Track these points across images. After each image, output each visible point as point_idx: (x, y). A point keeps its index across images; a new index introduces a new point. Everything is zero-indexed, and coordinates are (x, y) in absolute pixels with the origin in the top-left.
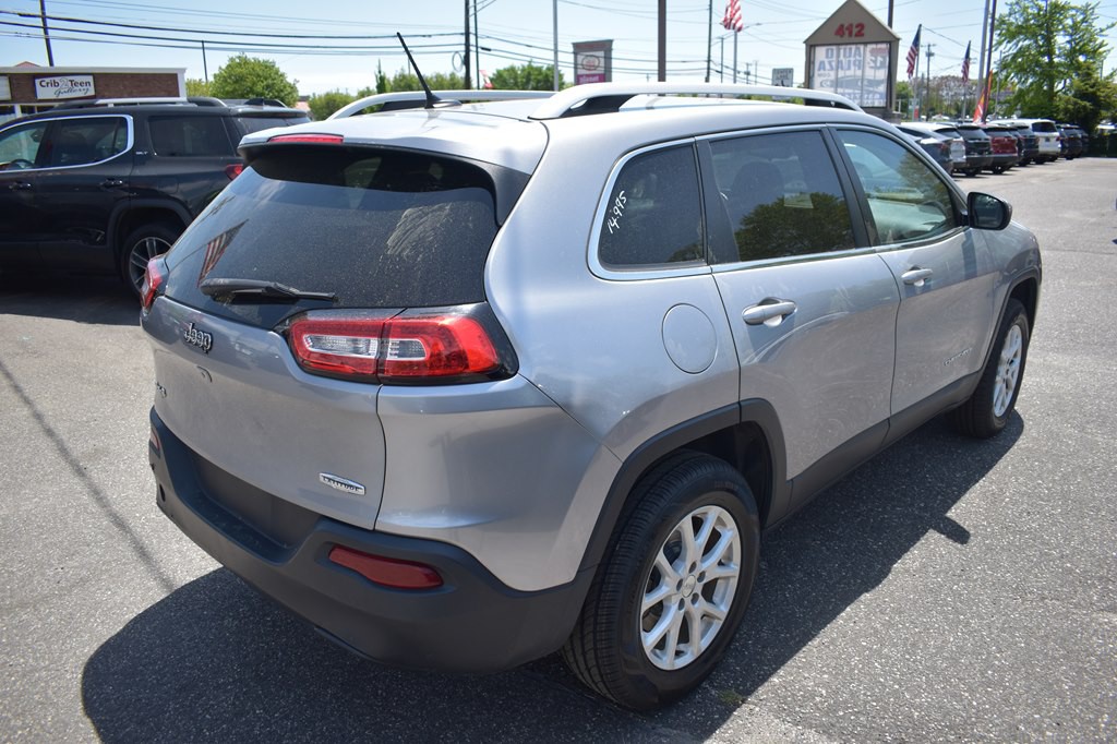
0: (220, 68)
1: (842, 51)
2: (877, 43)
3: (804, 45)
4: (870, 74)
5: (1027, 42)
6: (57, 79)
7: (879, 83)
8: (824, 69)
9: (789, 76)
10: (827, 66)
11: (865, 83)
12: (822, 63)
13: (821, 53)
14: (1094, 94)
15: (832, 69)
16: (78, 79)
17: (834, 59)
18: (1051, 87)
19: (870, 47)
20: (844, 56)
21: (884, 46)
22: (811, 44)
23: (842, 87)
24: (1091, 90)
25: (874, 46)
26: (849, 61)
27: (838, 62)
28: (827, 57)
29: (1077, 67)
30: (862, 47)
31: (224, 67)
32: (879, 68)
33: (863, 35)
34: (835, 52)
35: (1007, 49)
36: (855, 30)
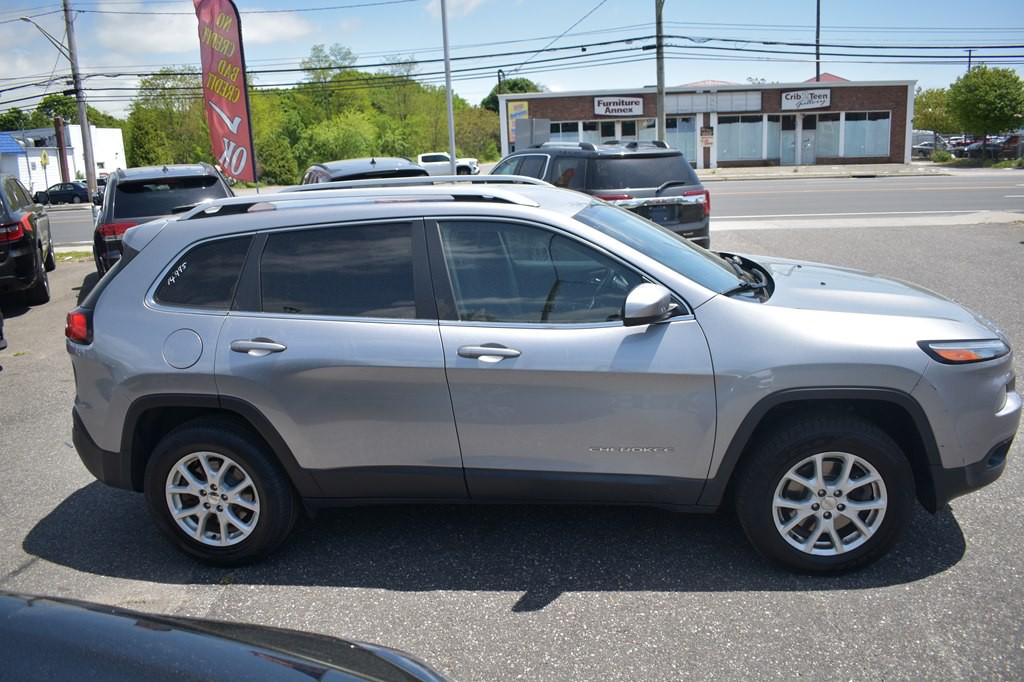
0: (958, 78)
6: (800, 93)
16: (817, 92)
31: (962, 77)
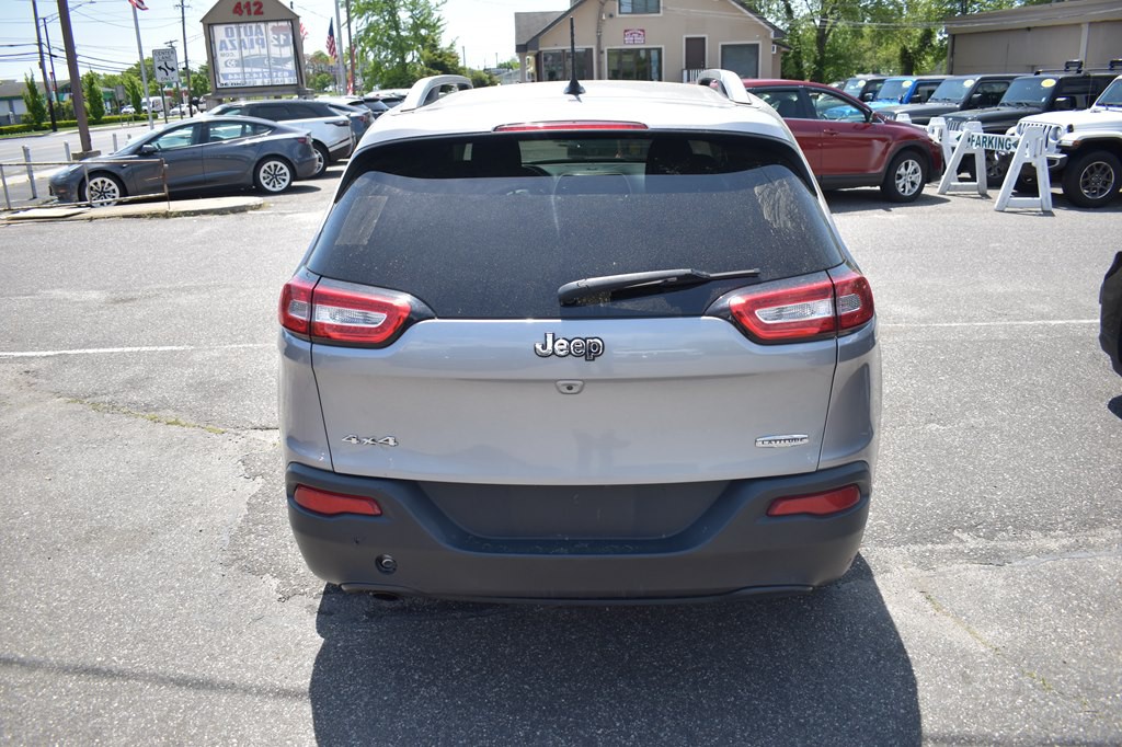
1: (242, 30)
2: (277, 21)
3: (201, 24)
4: (275, 52)
5: (375, 18)
7: (286, 60)
8: (227, 49)
9: (172, 57)
10: (229, 46)
11: (272, 61)
12: (223, 42)
13: (220, 32)
14: (442, 63)
15: (235, 49)
17: (236, 37)
18: (403, 59)
19: (271, 25)
20: (246, 35)
21: (284, 24)
22: (209, 23)
23: (248, 66)
24: (439, 60)
25: (275, 24)
26: (252, 40)
27: (241, 41)
28: (227, 36)
29: (423, 40)
30: (262, 25)
32: (283, 46)
33: (262, 13)
34: (235, 30)
35: (359, 24)
36: (253, 9)
